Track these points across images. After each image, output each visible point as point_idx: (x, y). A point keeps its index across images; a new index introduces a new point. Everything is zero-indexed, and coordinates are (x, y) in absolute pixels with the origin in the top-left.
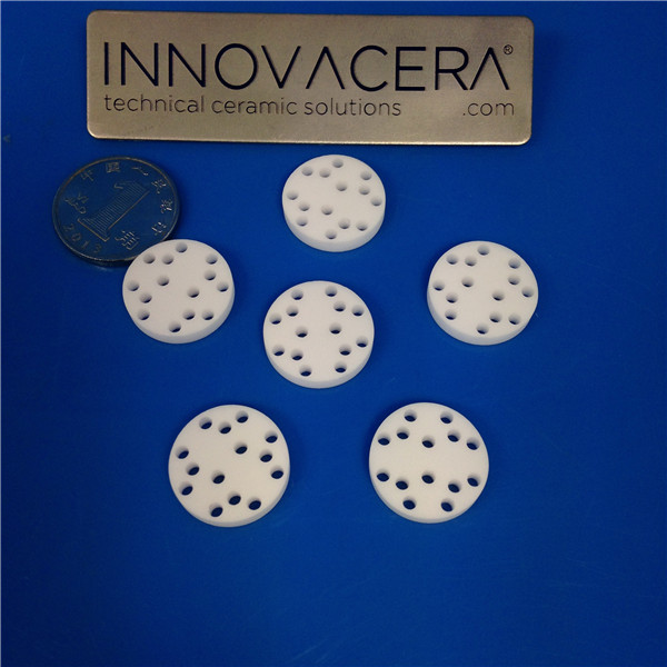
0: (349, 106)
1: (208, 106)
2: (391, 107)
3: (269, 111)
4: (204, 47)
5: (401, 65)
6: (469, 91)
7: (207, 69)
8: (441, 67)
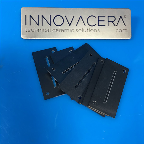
3: (67, 32)
4: (50, 16)
5: (99, 20)
6: (116, 26)
7: (51, 21)
8: (109, 21)
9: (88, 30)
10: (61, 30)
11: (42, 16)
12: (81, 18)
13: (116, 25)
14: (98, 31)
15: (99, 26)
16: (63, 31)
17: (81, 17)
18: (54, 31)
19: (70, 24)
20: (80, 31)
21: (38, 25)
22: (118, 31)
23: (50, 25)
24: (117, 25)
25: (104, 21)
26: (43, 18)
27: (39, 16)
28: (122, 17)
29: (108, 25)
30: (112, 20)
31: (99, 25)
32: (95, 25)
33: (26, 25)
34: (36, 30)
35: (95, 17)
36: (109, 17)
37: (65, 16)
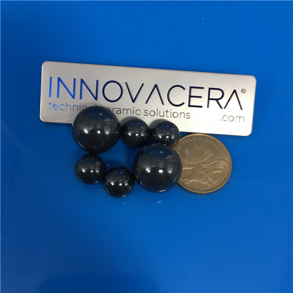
0: (165, 113)
2: (186, 114)
3: (127, 113)
4: (97, 81)
5: (192, 95)
6: (223, 110)
8: (210, 97)
9: (169, 114)
11: (82, 81)
12: (156, 89)
13: (223, 107)
14: (188, 116)
15: (189, 106)
17: (156, 86)
19: (134, 99)
20: (152, 113)
21: (73, 97)
22: (225, 118)
23: (96, 98)
24: (225, 108)
25: (201, 97)
26: (83, 85)
27: (76, 80)
28: (237, 91)
29: (208, 107)
30: (216, 97)
31: (191, 104)
32: (183, 103)
33: (50, 96)
34: (69, 107)
35: (184, 89)
36: (211, 90)
37: (126, 83)
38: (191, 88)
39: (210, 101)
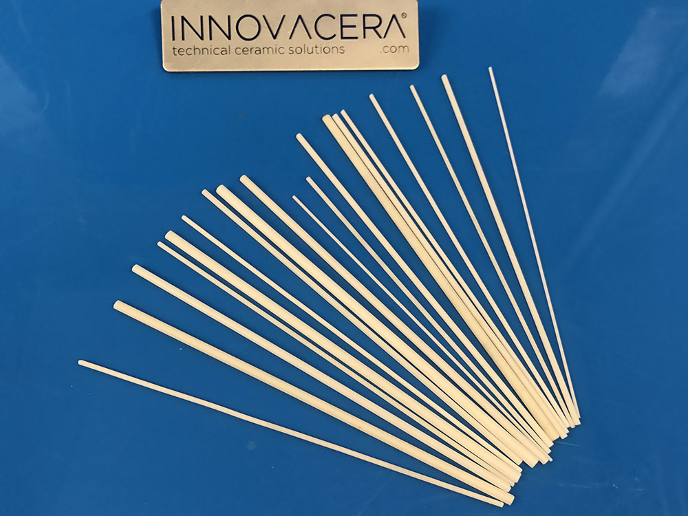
0: (314, 49)
1: (233, 50)
2: (339, 49)
3: (268, 53)
4: (229, 17)
5: (344, 24)
6: (383, 40)
7: (232, 30)
8: (366, 26)
9: (318, 49)
10: (254, 50)
11: (211, 18)
12: (300, 20)
13: (383, 36)
14: (342, 50)
15: (342, 38)
16: (259, 51)
17: (300, 17)
18: (239, 51)
19: (275, 34)
20: (299, 50)
21: (202, 38)
22: (387, 49)
23: (229, 38)
24: (385, 37)
25: (355, 26)
26: (212, 22)
27: (204, 18)
28: (397, 16)
29: (364, 37)
30: (373, 25)
31: (344, 36)
32: (335, 35)
33: (174, 39)
34: (197, 51)
35: (334, 18)
36: (366, 18)
37: (264, 16)
38: (342, 16)
39: (366, 30)
